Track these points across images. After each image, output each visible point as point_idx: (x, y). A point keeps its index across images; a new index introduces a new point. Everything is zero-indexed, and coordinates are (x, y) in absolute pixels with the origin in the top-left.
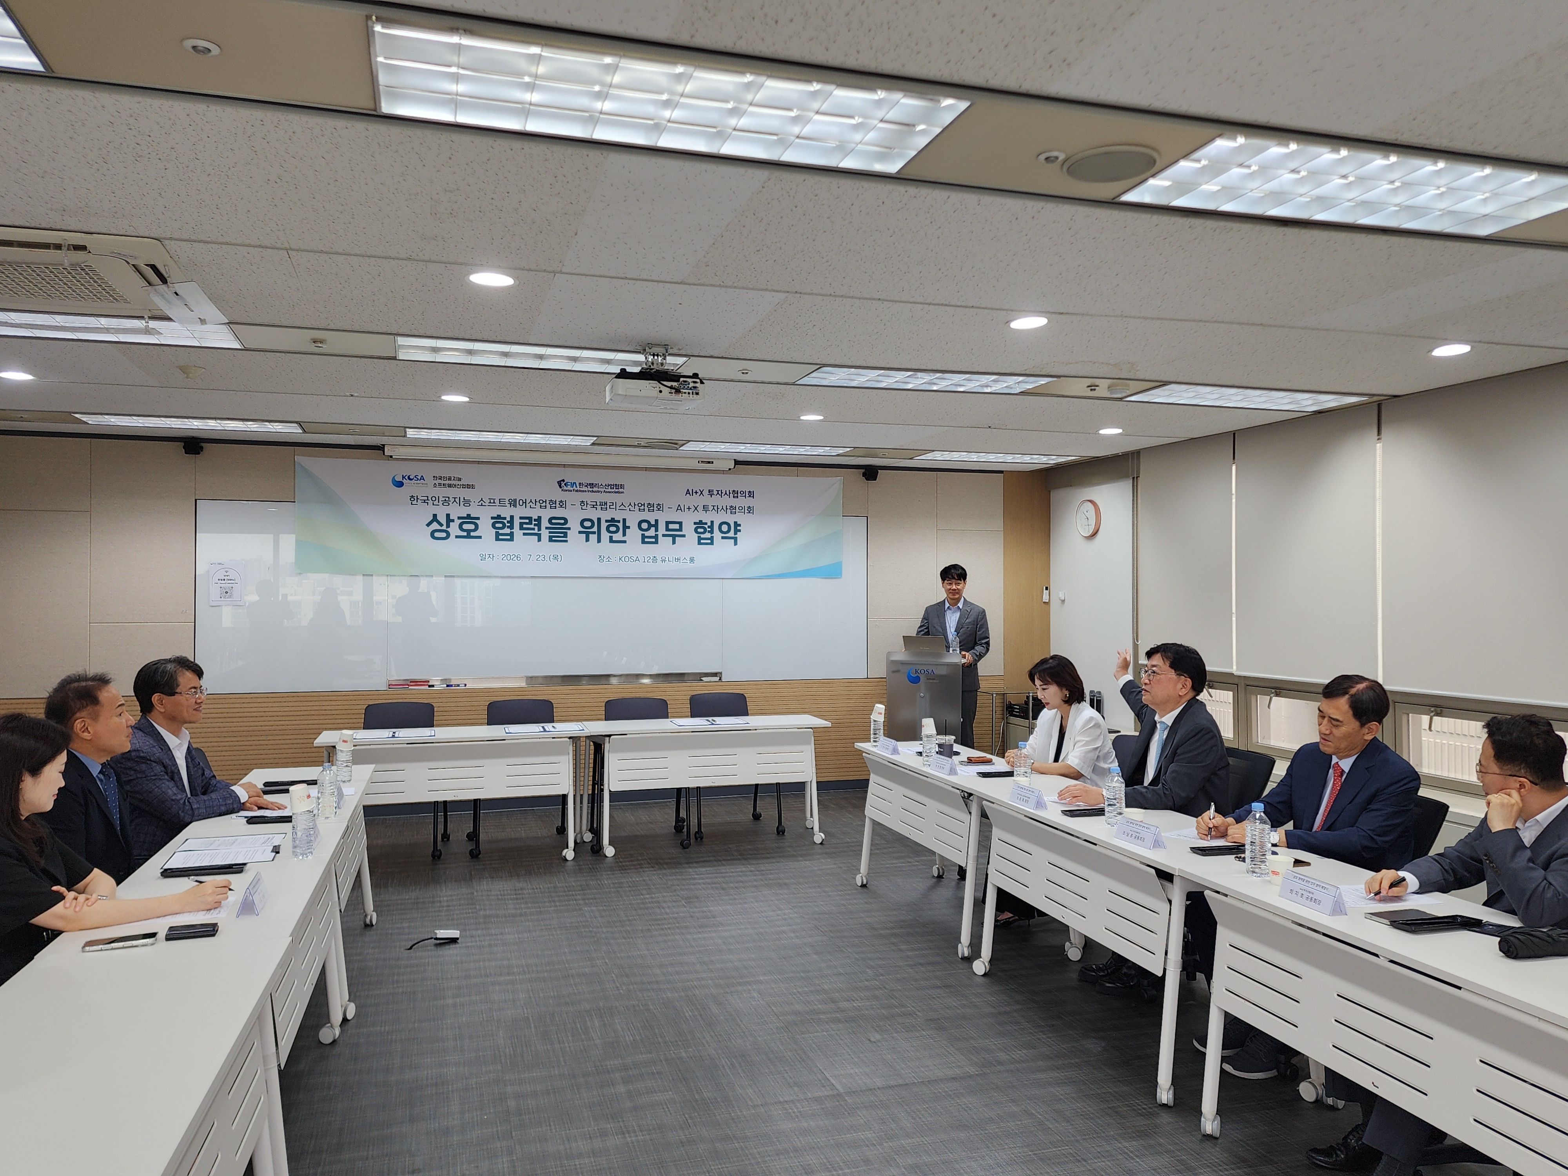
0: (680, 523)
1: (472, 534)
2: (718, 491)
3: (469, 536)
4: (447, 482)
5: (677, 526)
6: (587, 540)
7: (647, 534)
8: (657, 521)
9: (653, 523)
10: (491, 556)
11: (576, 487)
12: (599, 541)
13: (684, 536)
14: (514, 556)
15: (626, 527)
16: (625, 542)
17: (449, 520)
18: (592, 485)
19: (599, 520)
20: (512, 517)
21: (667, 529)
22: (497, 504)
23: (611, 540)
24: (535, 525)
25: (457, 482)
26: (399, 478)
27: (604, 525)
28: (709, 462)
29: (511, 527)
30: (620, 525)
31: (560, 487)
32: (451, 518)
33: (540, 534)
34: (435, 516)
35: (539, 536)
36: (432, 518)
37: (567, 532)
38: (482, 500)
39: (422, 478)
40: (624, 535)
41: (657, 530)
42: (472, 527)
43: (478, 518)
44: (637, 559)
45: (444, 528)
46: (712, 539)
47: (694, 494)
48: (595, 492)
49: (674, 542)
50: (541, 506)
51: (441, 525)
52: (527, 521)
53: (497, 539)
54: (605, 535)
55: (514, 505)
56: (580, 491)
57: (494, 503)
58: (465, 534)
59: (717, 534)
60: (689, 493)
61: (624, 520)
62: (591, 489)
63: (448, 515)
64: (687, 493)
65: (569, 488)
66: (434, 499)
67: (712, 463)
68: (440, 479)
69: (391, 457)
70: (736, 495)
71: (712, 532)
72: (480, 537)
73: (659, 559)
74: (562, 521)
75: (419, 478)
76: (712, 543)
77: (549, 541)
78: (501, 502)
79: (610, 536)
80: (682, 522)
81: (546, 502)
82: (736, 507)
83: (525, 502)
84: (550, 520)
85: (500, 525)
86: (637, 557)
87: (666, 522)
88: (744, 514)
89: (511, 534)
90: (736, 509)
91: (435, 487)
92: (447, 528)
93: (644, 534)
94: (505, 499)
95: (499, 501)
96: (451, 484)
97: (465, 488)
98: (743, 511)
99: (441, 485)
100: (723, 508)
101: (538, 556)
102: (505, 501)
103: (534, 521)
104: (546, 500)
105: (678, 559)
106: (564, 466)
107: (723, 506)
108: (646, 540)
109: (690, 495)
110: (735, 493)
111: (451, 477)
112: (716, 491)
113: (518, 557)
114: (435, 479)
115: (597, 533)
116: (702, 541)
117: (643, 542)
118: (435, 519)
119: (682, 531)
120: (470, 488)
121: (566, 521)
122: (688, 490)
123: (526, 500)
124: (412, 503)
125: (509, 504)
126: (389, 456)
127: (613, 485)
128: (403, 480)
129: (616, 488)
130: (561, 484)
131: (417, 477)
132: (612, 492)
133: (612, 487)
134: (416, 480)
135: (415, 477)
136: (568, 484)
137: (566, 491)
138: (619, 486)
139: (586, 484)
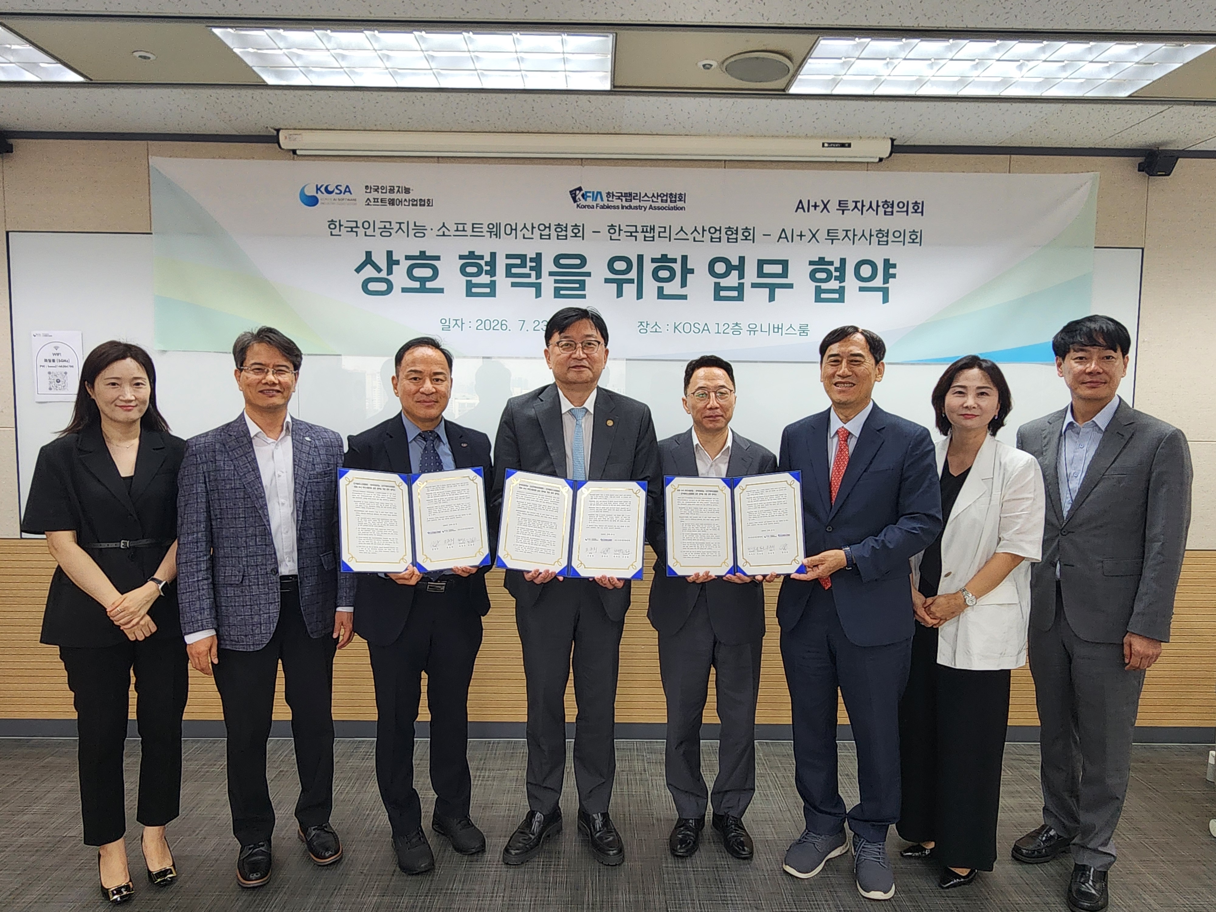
0: (784, 263)
1: (429, 285)
2: (856, 202)
3: (423, 289)
4: (388, 196)
5: (778, 269)
6: (620, 294)
7: (724, 282)
8: (742, 259)
9: (735, 262)
10: (459, 323)
11: (602, 200)
12: (640, 295)
13: (790, 286)
14: (496, 322)
15: (686, 271)
16: (684, 297)
17: (392, 262)
18: (629, 196)
19: (640, 258)
20: (493, 255)
21: (761, 274)
22: (469, 232)
23: (661, 295)
24: (532, 268)
25: (403, 196)
26: (311, 191)
27: (649, 267)
28: (843, 145)
29: (492, 273)
30: (677, 267)
31: (575, 201)
32: (394, 258)
33: (540, 284)
34: (369, 254)
35: (538, 288)
36: (364, 258)
37: (584, 281)
38: (444, 226)
39: (348, 190)
40: (684, 284)
41: (741, 276)
42: (428, 273)
43: (438, 258)
44: (706, 328)
45: (384, 274)
46: (841, 291)
47: (812, 209)
48: (636, 208)
49: (772, 298)
50: (541, 235)
51: (379, 270)
52: (518, 261)
53: (469, 294)
54: (650, 286)
55: (496, 235)
56: (608, 207)
57: (464, 230)
58: (417, 285)
59: (851, 283)
60: (803, 208)
61: (685, 258)
62: (627, 204)
63: (390, 254)
64: (798, 208)
65: (590, 201)
66: (366, 225)
67: (849, 145)
68: (376, 190)
69: (294, 152)
70: (890, 209)
71: (841, 278)
72: (441, 291)
73: (745, 327)
74: (578, 262)
75: (343, 191)
76: (841, 299)
77: (555, 297)
78: (475, 230)
79: (659, 288)
80: (787, 261)
81: (549, 227)
82: (888, 233)
83: (514, 227)
84: (557, 260)
85: (474, 270)
86: (706, 324)
87: (759, 260)
88: (904, 244)
89: (492, 285)
90: (887, 236)
91: (368, 204)
92: (388, 275)
93: (719, 283)
94: (482, 224)
95: (473, 228)
96: (393, 200)
97: (416, 205)
98: (901, 239)
99: (378, 202)
100: (863, 235)
101: (537, 323)
102: (482, 228)
103: (531, 261)
104: (550, 224)
105: (778, 328)
106: (582, 161)
107: (863, 231)
108: (723, 293)
109: (804, 211)
110: (888, 207)
111: (393, 187)
112: (853, 202)
113: (503, 325)
114: (368, 191)
115: (636, 281)
116: (823, 296)
117: (717, 297)
118: (369, 260)
119: (787, 277)
120: (424, 205)
121: (583, 260)
122: (801, 202)
123: (516, 224)
124: (331, 232)
125: (488, 232)
126: (289, 150)
127: (667, 196)
128: (317, 193)
129: (671, 201)
130: (576, 196)
131: (339, 187)
132: (664, 208)
133: (665, 198)
134: (337, 193)
135: (337, 187)
136: (588, 194)
137: (585, 207)
138: (676, 198)
139: (620, 195)
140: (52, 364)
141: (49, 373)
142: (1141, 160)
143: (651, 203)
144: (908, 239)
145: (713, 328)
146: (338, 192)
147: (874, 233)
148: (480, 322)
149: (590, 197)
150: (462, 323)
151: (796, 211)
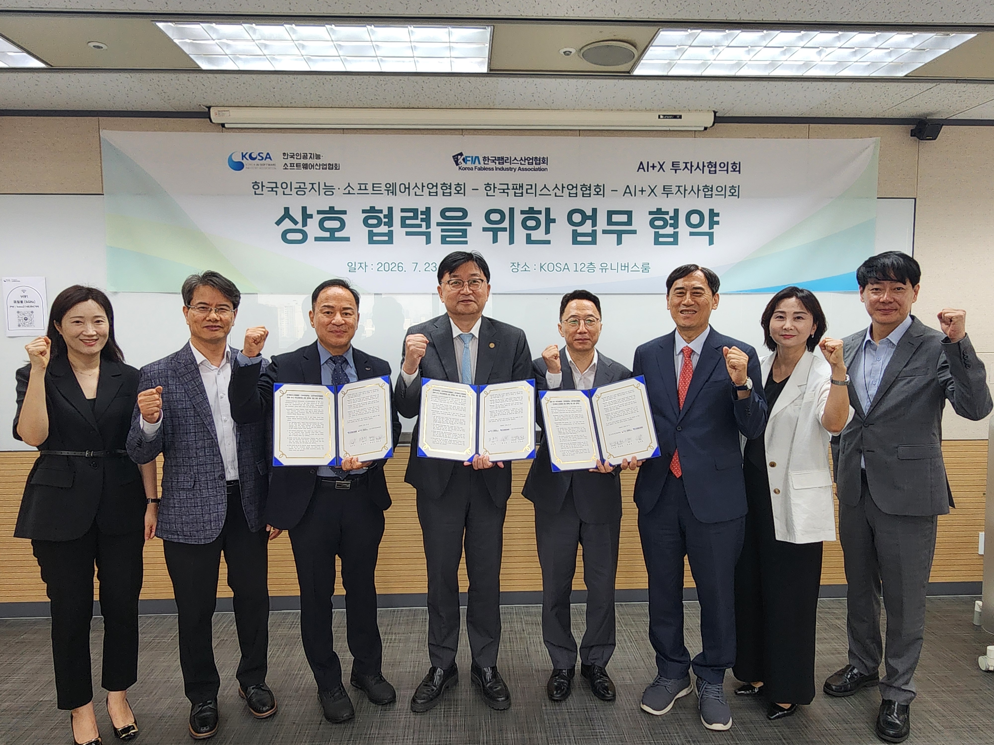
0: (629, 214)
1: (337, 234)
2: (686, 163)
3: (332, 238)
4: (302, 161)
5: (624, 218)
6: (495, 240)
7: (580, 230)
8: (595, 211)
9: (589, 213)
10: (363, 265)
11: (479, 163)
12: (511, 241)
13: (634, 232)
14: (394, 265)
15: (550, 221)
16: (548, 242)
17: (306, 216)
18: (501, 160)
19: (512, 210)
20: (390, 209)
21: (610, 222)
22: (370, 190)
23: (529, 240)
24: (422, 220)
25: (315, 161)
26: (237, 158)
27: (518, 218)
28: (675, 117)
29: (390, 224)
30: (542, 217)
31: (457, 164)
32: (308, 213)
33: (430, 232)
34: (287, 210)
35: (428, 235)
36: (283, 213)
37: (466, 230)
38: (349, 186)
39: (268, 156)
40: (547, 231)
41: (594, 224)
42: (336, 224)
43: (344, 212)
44: (566, 267)
45: (299, 226)
46: (675, 236)
47: (651, 169)
48: (507, 169)
49: (619, 242)
50: (430, 192)
51: (296, 223)
52: (411, 214)
53: (371, 241)
54: (520, 233)
55: (393, 193)
56: (485, 169)
57: (366, 189)
58: (327, 234)
59: (683, 229)
60: (643, 168)
61: (548, 210)
62: (500, 166)
63: (304, 209)
64: (639, 168)
65: (469, 165)
66: (284, 186)
67: (680, 117)
68: (292, 157)
69: (223, 125)
70: (713, 169)
71: (675, 225)
72: (347, 239)
73: (598, 266)
74: (460, 214)
75: (264, 158)
76: (675, 243)
77: (442, 243)
78: (375, 189)
79: (527, 234)
80: (631, 212)
81: (436, 186)
82: (712, 188)
83: (407, 186)
84: (443, 213)
85: (375, 222)
86: (566, 264)
87: (608, 211)
88: (725, 197)
89: (390, 234)
90: (712, 191)
91: (286, 169)
92: (303, 226)
93: (576, 230)
94: (380, 184)
95: (373, 187)
96: (307, 164)
97: (326, 169)
98: (723, 193)
99: (294, 166)
100: (692, 190)
101: (427, 265)
102: (380, 187)
103: (421, 214)
104: (437, 184)
105: (625, 266)
106: (462, 131)
107: (692, 187)
108: (579, 239)
109: (644, 171)
110: (712, 166)
111: (306, 154)
112: (684, 163)
113: (399, 267)
114: (286, 157)
115: (508, 230)
116: (661, 240)
117: (575, 242)
118: (287, 214)
119: (631, 225)
120: (332, 168)
121: (465, 213)
122: (641, 163)
123: (409, 183)
124: (255, 192)
125: (385, 190)
126: (219, 124)
127: (532, 159)
128: (243, 159)
129: (536, 164)
130: (458, 160)
131: (261, 155)
132: (531, 170)
133: (531, 161)
134: (259, 160)
135: (259, 154)
136: (468, 159)
137: (465, 169)
138: (540, 161)
139: (494, 159)
140: (20, 305)
141: (18, 312)
142: (913, 127)
143: (519, 165)
144: (728, 193)
145: (572, 267)
146: (261, 158)
147: (701, 188)
148: (380, 265)
149: (469, 161)
150: (366, 266)
151: (638, 171)
